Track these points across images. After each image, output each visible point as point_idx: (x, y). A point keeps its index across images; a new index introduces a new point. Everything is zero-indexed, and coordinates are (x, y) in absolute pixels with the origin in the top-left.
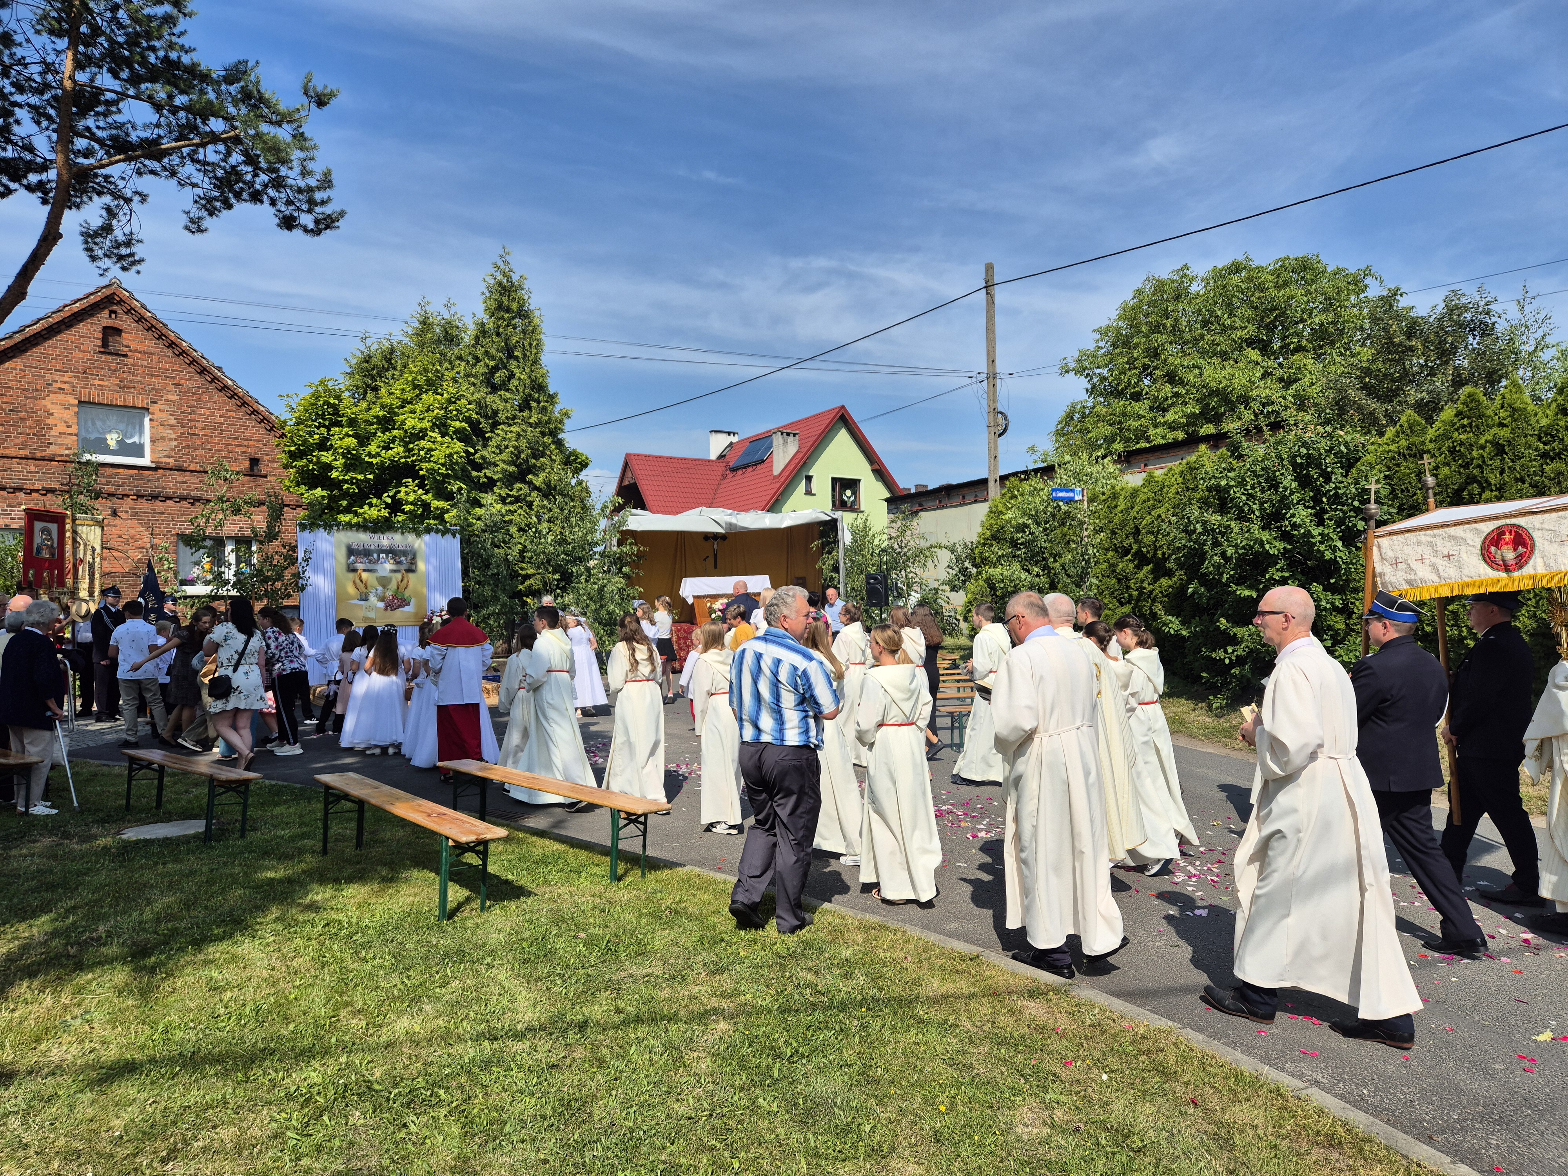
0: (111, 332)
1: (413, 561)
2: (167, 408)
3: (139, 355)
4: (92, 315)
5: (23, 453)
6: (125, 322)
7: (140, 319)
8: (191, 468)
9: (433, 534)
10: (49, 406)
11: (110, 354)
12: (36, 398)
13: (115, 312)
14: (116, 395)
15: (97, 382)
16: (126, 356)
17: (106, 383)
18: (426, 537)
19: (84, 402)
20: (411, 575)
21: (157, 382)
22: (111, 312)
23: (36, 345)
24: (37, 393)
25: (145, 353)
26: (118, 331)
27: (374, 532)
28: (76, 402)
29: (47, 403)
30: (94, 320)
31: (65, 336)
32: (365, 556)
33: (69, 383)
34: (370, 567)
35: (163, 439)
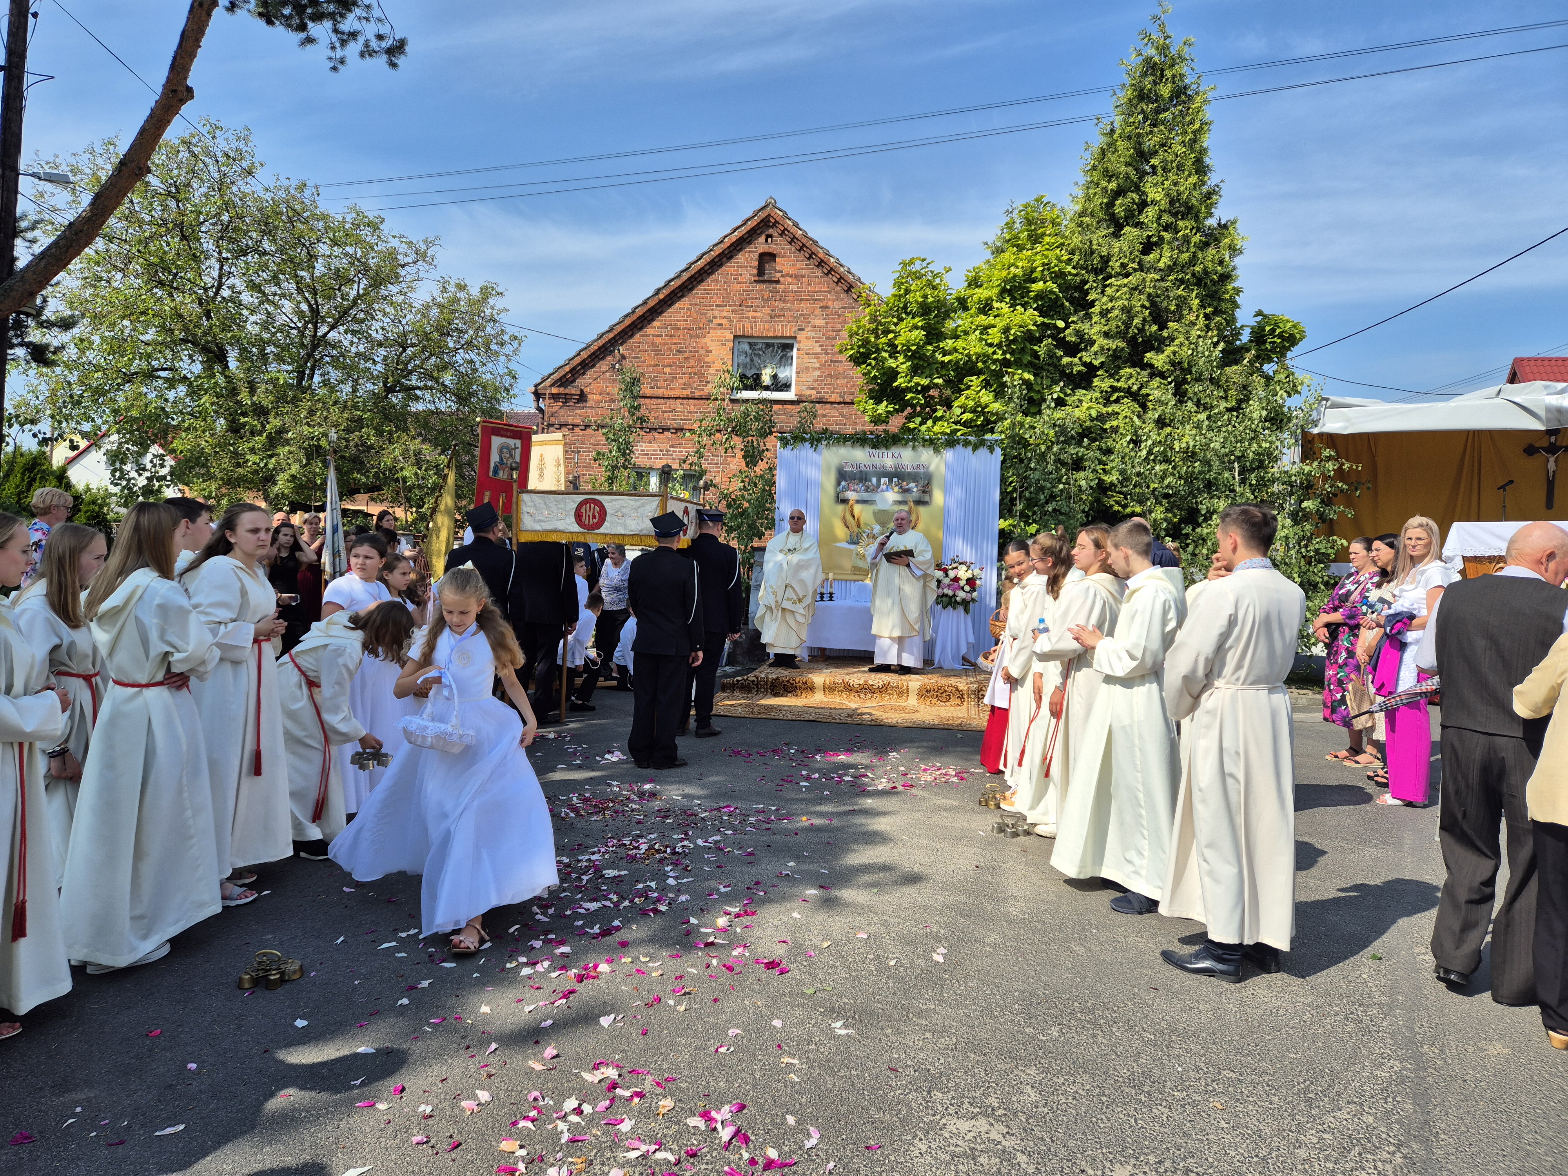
0: (767, 258)
1: (926, 490)
2: (813, 334)
3: (789, 279)
4: (750, 243)
5: (686, 393)
6: (779, 246)
7: (793, 240)
8: (832, 400)
9: (959, 448)
10: (709, 343)
11: (764, 282)
12: (698, 337)
13: (771, 236)
14: (768, 326)
15: (751, 314)
16: (778, 282)
17: (759, 314)
18: (949, 454)
19: (739, 336)
20: (922, 509)
21: (805, 307)
22: (768, 236)
23: (702, 281)
24: (698, 331)
25: (796, 276)
26: (772, 256)
27: (875, 447)
28: (732, 337)
29: (707, 341)
30: (751, 248)
31: (724, 269)
32: (861, 480)
33: (727, 317)
34: (865, 496)
35: (807, 369)
